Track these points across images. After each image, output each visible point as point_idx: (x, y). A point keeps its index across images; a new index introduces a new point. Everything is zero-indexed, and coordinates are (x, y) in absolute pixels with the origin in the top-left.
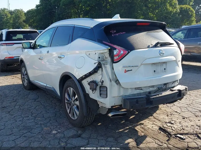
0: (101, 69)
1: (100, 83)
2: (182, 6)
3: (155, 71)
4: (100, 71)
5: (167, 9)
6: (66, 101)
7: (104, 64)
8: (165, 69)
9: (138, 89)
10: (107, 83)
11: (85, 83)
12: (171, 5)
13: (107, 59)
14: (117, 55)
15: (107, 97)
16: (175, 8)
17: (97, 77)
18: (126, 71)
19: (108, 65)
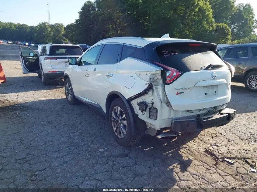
0: (151, 90)
1: (151, 105)
2: (218, 24)
3: (206, 94)
4: (150, 93)
5: (203, 27)
6: (112, 119)
7: (155, 86)
8: (216, 92)
9: (188, 112)
10: (157, 105)
11: (134, 103)
12: (208, 23)
13: (159, 81)
14: (170, 77)
15: (156, 119)
16: (212, 26)
17: (147, 99)
18: (178, 94)
19: (159, 86)
